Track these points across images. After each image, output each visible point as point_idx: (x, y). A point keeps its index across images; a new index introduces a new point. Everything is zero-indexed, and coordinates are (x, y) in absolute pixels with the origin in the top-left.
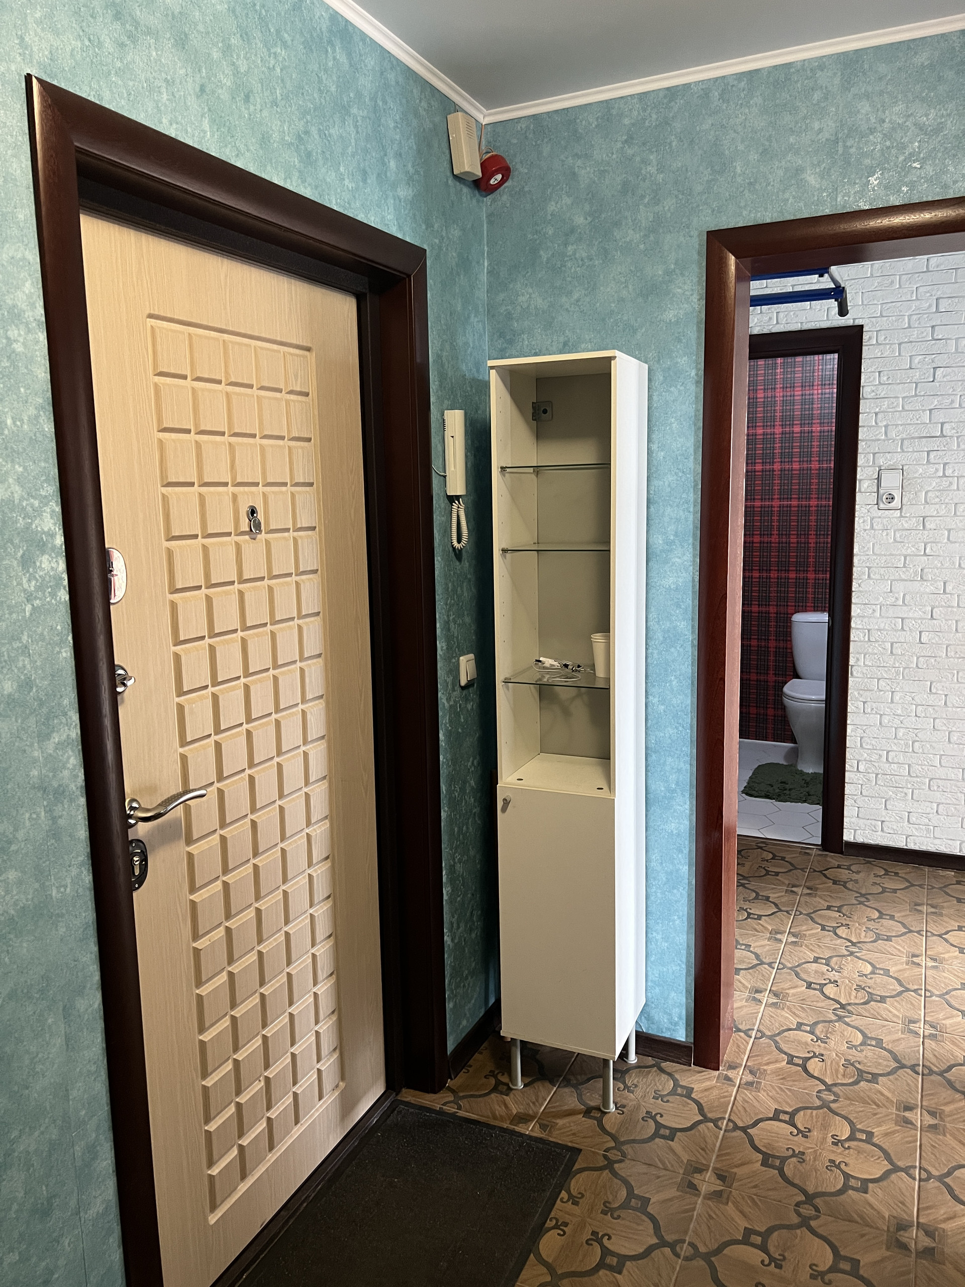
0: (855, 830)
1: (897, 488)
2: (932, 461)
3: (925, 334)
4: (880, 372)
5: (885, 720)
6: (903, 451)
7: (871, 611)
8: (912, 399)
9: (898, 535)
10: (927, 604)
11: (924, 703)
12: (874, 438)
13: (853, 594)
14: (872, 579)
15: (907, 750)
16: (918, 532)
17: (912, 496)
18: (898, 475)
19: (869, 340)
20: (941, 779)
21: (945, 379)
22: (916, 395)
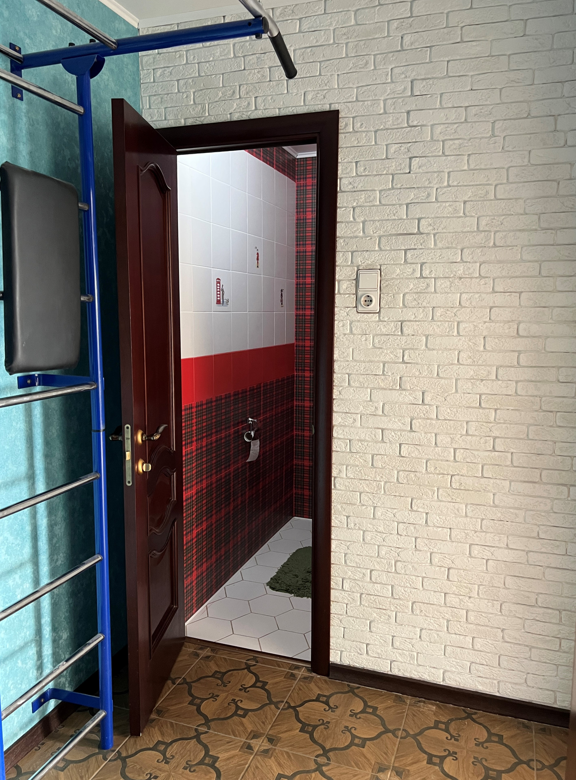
0: (342, 652)
1: (374, 290)
2: (409, 261)
3: (400, 120)
4: (356, 163)
5: (368, 538)
6: (380, 249)
7: (352, 420)
8: (388, 192)
9: (376, 341)
10: (406, 415)
11: (405, 520)
12: (352, 235)
13: (335, 402)
14: (353, 387)
15: (389, 570)
16: (395, 337)
17: (390, 298)
18: (376, 276)
19: (345, 128)
20: (424, 603)
21: (421, 170)
22: (393, 188)
